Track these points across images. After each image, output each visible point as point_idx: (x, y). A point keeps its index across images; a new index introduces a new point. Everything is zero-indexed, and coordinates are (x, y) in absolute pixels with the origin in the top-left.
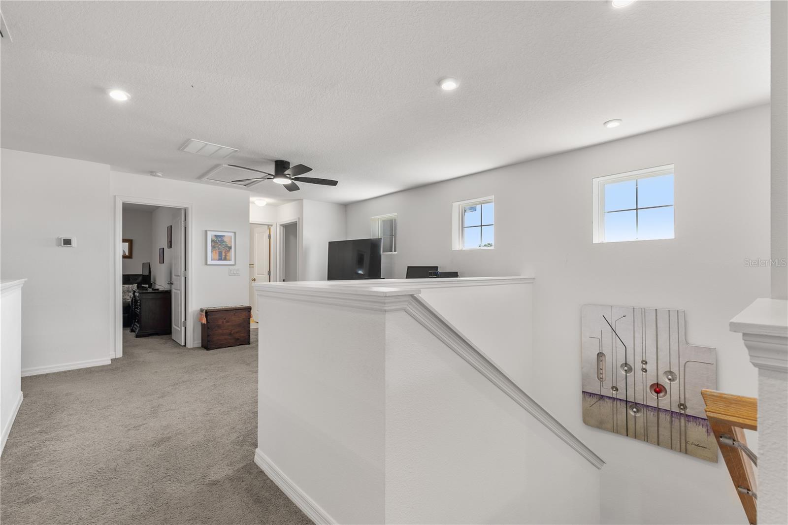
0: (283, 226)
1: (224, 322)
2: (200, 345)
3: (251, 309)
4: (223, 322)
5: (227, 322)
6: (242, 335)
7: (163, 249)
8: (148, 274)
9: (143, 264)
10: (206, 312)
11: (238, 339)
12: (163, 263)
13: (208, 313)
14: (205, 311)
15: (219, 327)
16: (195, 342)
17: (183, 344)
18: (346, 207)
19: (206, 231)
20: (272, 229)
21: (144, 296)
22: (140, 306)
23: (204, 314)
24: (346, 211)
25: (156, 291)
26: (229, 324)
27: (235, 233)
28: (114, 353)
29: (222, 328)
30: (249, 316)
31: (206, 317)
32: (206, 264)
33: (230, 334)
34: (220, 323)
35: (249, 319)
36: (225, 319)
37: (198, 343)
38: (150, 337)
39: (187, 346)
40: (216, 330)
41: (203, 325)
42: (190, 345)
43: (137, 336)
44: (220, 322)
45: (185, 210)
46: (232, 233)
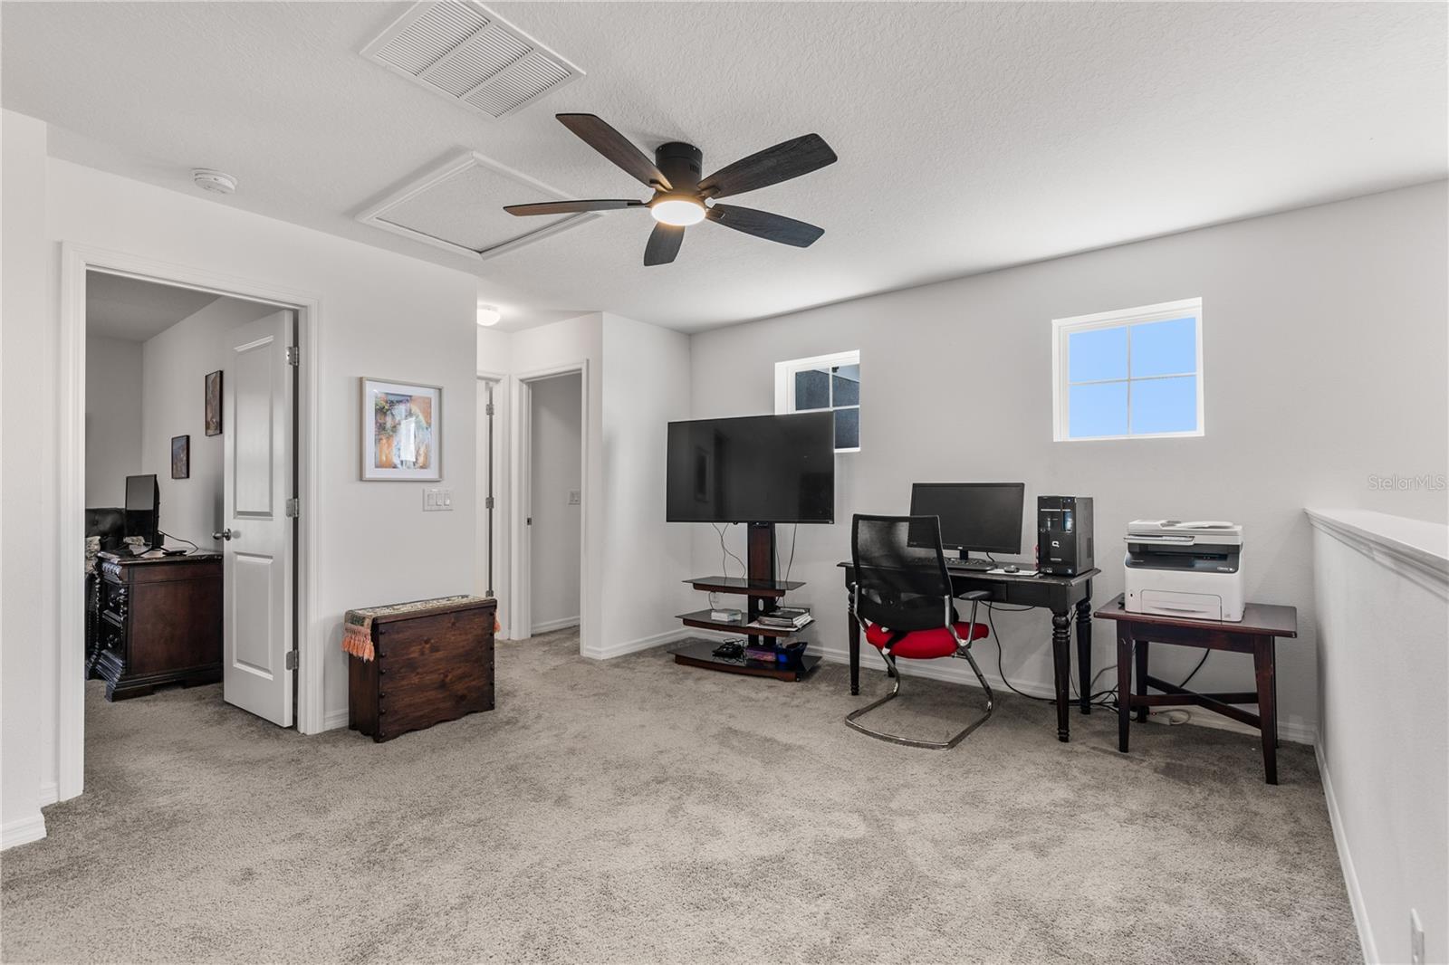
0: (528, 384)
1: (427, 652)
2: (343, 722)
3: (496, 606)
4: (422, 653)
5: (435, 649)
6: (474, 683)
7: (188, 437)
8: (152, 508)
9: (127, 478)
10: (375, 625)
11: (463, 697)
12: (188, 476)
13: (382, 629)
14: (368, 622)
15: (412, 666)
16: (327, 716)
17: (288, 722)
18: (691, 337)
19: (361, 381)
20: (498, 390)
21: (139, 575)
22: (126, 603)
23: (366, 629)
24: (690, 349)
25: (178, 558)
26: (439, 655)
27: (440, 390)
28: (54, 784)
29: (420, 670)
30: (491, 627)
31: (375, 639)
32: (361, 478)
33: (443, 685)
34: (415, 655)
35: (492, 635)
36: (427, 642)
37: (337, 716)
38: (159, 695)
39: (302, 729)
40: (403, 678)
41: (354, 662)
42: (312, 723)
43: (117, 696)
44: (414, 653)
45: (296, 314)
46: (432, 390)
